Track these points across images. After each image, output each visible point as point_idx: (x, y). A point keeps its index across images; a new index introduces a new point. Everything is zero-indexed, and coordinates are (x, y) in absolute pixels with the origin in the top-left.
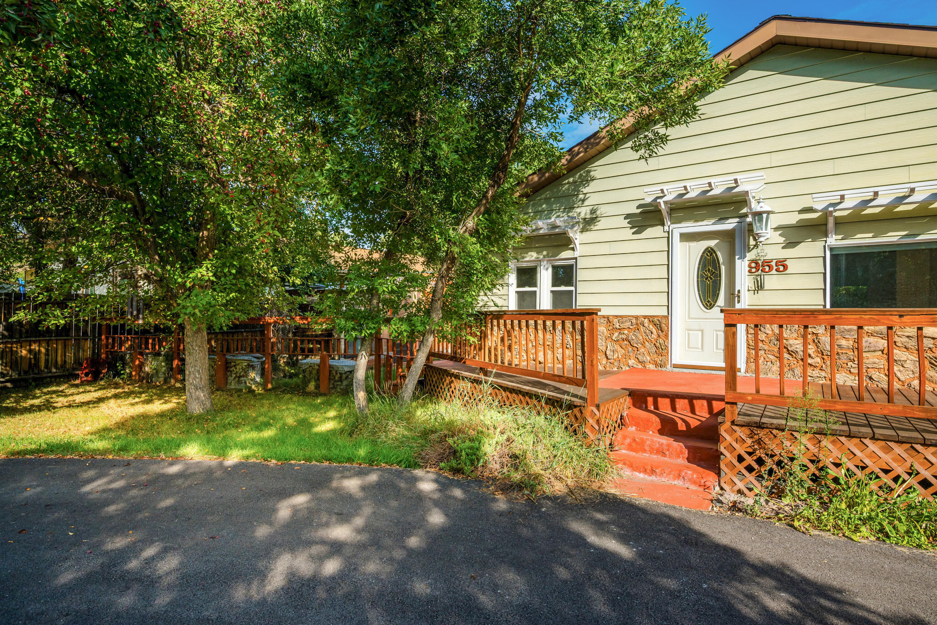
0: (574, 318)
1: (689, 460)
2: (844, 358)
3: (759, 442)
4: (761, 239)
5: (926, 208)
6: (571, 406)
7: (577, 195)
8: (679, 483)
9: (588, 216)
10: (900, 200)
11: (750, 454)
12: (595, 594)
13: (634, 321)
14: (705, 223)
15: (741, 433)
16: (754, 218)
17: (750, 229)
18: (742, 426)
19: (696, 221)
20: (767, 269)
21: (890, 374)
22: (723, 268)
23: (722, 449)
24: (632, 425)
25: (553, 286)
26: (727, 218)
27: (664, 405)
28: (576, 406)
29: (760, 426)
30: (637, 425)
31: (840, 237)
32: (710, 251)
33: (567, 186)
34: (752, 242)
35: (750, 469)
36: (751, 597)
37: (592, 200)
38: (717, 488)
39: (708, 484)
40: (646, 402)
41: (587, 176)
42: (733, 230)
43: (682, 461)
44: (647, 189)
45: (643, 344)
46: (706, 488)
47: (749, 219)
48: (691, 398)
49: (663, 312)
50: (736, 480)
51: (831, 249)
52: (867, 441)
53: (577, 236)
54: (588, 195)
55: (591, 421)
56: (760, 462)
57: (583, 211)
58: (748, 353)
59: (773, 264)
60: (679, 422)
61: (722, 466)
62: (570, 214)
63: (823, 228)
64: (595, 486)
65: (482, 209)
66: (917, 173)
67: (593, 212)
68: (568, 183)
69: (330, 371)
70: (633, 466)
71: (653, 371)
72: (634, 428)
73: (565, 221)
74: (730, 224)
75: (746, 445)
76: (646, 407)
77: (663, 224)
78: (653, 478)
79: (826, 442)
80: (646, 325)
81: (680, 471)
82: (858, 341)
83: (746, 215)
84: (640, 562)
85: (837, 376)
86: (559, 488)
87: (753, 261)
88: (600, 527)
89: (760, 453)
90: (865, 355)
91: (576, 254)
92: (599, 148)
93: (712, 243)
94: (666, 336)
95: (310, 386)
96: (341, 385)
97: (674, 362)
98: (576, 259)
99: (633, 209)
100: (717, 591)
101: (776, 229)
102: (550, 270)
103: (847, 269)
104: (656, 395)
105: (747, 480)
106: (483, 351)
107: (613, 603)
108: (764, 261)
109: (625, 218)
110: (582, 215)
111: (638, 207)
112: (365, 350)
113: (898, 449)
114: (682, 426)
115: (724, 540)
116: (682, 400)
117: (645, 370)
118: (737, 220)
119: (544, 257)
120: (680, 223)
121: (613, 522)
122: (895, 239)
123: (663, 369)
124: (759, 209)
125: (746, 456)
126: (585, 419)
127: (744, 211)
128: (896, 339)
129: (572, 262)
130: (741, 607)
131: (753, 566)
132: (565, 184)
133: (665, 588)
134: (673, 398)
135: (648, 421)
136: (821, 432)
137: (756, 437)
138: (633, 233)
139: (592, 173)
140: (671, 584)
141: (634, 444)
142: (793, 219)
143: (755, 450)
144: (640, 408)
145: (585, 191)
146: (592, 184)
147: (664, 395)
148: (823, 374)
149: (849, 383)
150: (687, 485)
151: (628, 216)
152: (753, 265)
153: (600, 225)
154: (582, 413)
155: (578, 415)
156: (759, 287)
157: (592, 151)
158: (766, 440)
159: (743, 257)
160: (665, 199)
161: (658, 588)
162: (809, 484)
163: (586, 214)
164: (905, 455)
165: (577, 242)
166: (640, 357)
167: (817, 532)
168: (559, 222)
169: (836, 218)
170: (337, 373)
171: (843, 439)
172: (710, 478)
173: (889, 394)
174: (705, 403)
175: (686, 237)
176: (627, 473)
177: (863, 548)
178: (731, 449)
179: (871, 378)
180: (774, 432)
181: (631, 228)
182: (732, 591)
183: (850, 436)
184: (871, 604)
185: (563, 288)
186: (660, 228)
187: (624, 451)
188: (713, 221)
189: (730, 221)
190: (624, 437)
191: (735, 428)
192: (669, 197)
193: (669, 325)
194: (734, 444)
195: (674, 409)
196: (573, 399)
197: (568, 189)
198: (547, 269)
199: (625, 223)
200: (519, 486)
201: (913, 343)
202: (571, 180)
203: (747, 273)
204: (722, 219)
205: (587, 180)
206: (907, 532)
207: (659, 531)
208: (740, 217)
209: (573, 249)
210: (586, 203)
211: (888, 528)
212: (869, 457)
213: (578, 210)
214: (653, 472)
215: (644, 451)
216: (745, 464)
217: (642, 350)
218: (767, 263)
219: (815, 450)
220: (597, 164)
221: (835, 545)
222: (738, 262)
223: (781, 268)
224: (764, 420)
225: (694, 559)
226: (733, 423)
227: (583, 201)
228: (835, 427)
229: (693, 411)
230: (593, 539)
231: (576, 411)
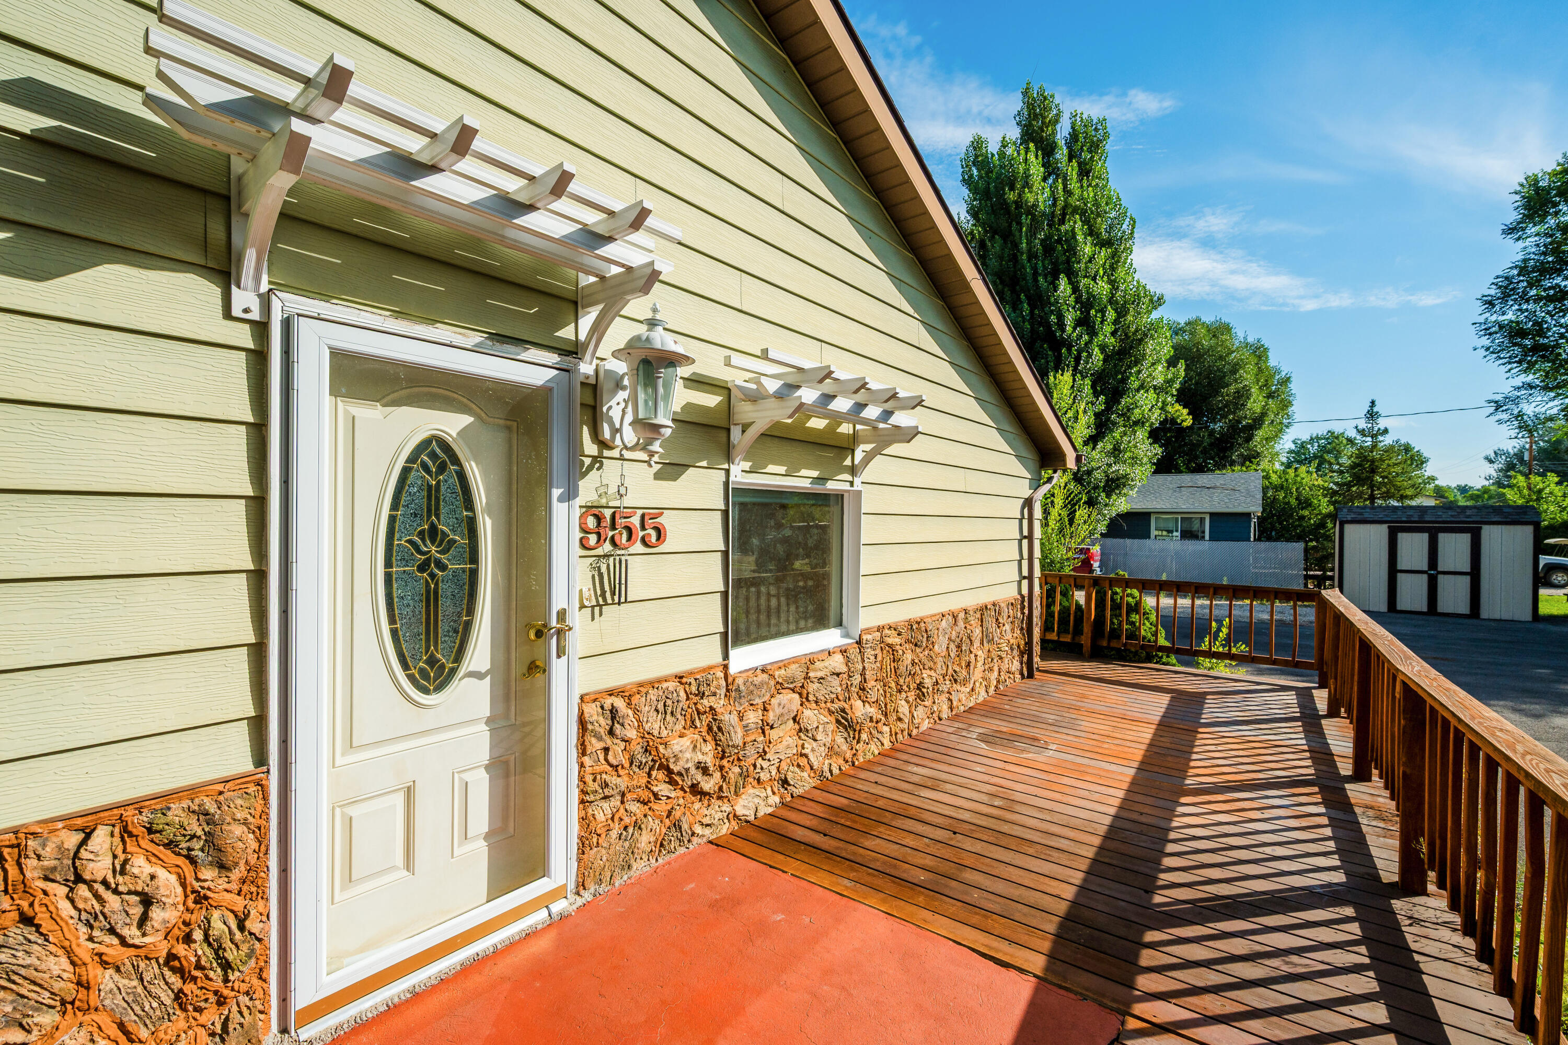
4: (613, 440)
14: (438, 331)
17: (588, 404)
19: (399, 315)
20: (622, 536)
22: (487, 525)
26: (523, 342)
31: (747, 465)
32: (438, 457)
34: (590, 446)
47: (587, 368)
51: (737, 493)
59: (636, 520)
74: (536, 368)
83: (582, 349)
87: (592, 509)
93: (452, 424)
94: (255, 879)
108: (616, 513)
118: (550, 356)
122: (807, 484)
127: (570, 333)
149: (762, 809)
152: (591, 522)
159: (568, 494)
179: (784, 782)
188: (475, 337)
189: (530, 353)
193: (274, 817)
203: (578, 551)
204: (505, 340)
208: (559, 351)
218: (622, 517)
222: (558, 510)
223: (653, 536)
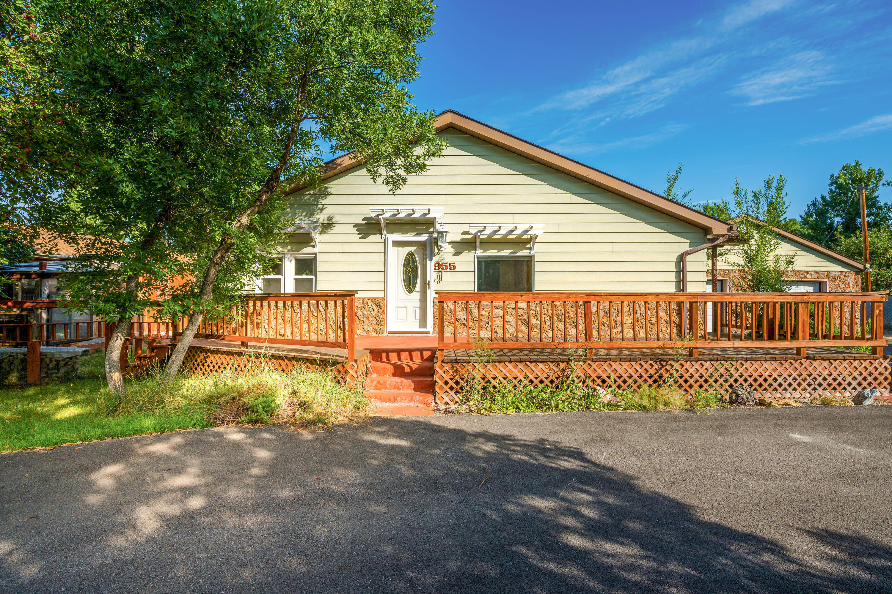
0: (336, 298)
1: (414, 390)
2: (484, 321)
3: (457, 371)
4: (442, 249)
5: (520, 238)
6: (335, 363)
7: (317, 205)
8: (412, 404)
9: (326, 222)
10: (511, 232)
11: (451, 379)
12: (400, 467)
13: (361, 302)
14: (408, 235)
15: (447, 367)
16: (438, 235)
17: (435, 242)
18: (447, 363)
19: (403, 233)
20: (445, 268)
21: (504, 329)
22: (419, 266)
23: (437, 379)
24: (374, 373)
25: (295, 275)
26: (422, 234)
27: (393, 357)
28: (338, 363)
29: (457, 362)
30: (378, 372)
31: (482, 251)
32: (411, 254)
33: (308, 196)
34: (436, 250)
35: (451, 388)
36: (477, 448)
37: (329, 210)
38: (434, 403)
39: (429, 401)
40: (381, 357)
41: (325, 191)
42: (426, 241)
43: (410, 391)
44: (372, 207)
45: (367, 318)
46: (428, 404)
47: (435, 235)
48: (410, 351)
49: (381, 295)
50: (444, 396)
51: (478, 258)
52: (507, 363)
53: (318, 237)
54: (325, 206)
55: (352, 372)
56: (457, 383)
57: (322, 218)
58: (434, 321)
59: (448, 265)
60: (406, 367)
61: (437, 389)
62: (311, 219)
63: (474, 244)
64: (362, 414)
65: (256, 209)
66: (518, 219)
67: (329, 219)
68: (309, 194)
69: (42, 360)
70: (381, 399)
71: (375, 337)
72: (376, 375)
73: (307, 224)
74: (423, 238)
75: (449, 374)
76: (381, 360)
77: (381, 234)
78: (395, 404)
79: (489, 367)
80: (370, 304)
81: (412, 396)
82: (491, 311)
83: (433, 233)
84: (415, 446)
85: (481, 332)
86: (342, 419)
87: (437, 262)
88: (382, 434)
89: (457, 378)
90: (494, 319)
91: (316, 250)
92: (335, 171)
93: (412, 249)
94: (384, 312)
95: (10, 378)
96: (57, 373)
97: (389, 329)
98: (316, 254)
99: (359, 220)
100: (460, 449)
101: (450, 243)
102: (293, 262)
103: (485, 270)
104: (388, 352)
105: (450, 395)
106: (244, 328)
107: (412, 468)
108: (443, 263)
109: (354, 226)
110: (321, 221)
111: (364, 220)
112: (121, 331)
113: (520, 366)
114: (407, 369)
115: (452, 426)
116: (404, 353)
117: (369, 336)
118: (428, 235)
119: (289, 250)
120: (392, 233)
121: (388, 431)
122: (507, 254)
123: (382, 335)
124: (441, 230)
125: (449, 381)
126: (347, 372)
127: (432, 230)
128: (508, 310)
129: (313, 256)
130: (474, 453)
131: (471, 435)
132: (307, 195)
133: (434, 455)
134: (399, 352)
135: (385, 368)
136: (488, 362)
137: (455, 368)
138: (360, 238)
139: (329, 190)
140: (438, 452)
141: (379, 385)
142: (458, 238)
143: (454, 377)
144: (377, 361)
145: (323, 202)
146: (329, 198)
147: (393, 351)
148: (474, 332)
149: (487, 336)
150: (416, 405)
151: (356, 225)
152: (437, 265)
153: (335, 229)
154: (344, 367)
155: (341, 369)
156: (440, 279)
157: (330, 173)
158: (460, 370)
159: (431, 260)
160: (384, 216)
161: (432, 456)
162: (481, 391)
163: (324, 220)
164: (523, 369)
165: (317, 241)
166: (365, 328)
167: (491, 414)
168: (303, 224)
169: (481, 239)
170: (51, 361)
171: (497, 364)
172: (430, 398)
173: (504, 339)
174: (419, 353)
175: (397, 244)
176: (378, 404)
177: (513, 417)
178: (441, 377)
179: (496, 333)
180: (464, 364)
181: (359, 234)
182: (467, 447)
183: (500, 362)
184: (524, 438)
185: (304, 277)
186: (378, 236)
187: (372, 391)
188: (413, 234)
189: (424, 235)
190: (372, 381)
191: (443, 364)
192: (387, 215)
193: (386, 305)
194: (443, 375)
195: (399, 359)
196: (337, 358)
197: (309, 199)
198: (291, 261)
199: (354, 230)
200: (314, 423)
201: (514, 312)
202: (312, 192)
203: (434, 270)
204: (419, 234)
205: (325, 194)
206: (527, 406)
207: (417, 429)
208: (429, 233)
209: (313, 246)
210: (324, 212)
211: (520, 406)
212: (508, 372)
213: (318, 216)
214: (395, 400)
215: (386, 388)
216: (449, 386)
217: (367, 322)
218: (445, 264)
219: (483, 371)
220: (332, 183)
221: (501, 418)
222: (428, 263)
223: (452, 268)
224: (458, 358)
225: (443, 438)
226: (443, 362)
227: (322, 210)
228: (493, 358)
229: (411, 359)
230: (381, 441)
231: (339, 366)
